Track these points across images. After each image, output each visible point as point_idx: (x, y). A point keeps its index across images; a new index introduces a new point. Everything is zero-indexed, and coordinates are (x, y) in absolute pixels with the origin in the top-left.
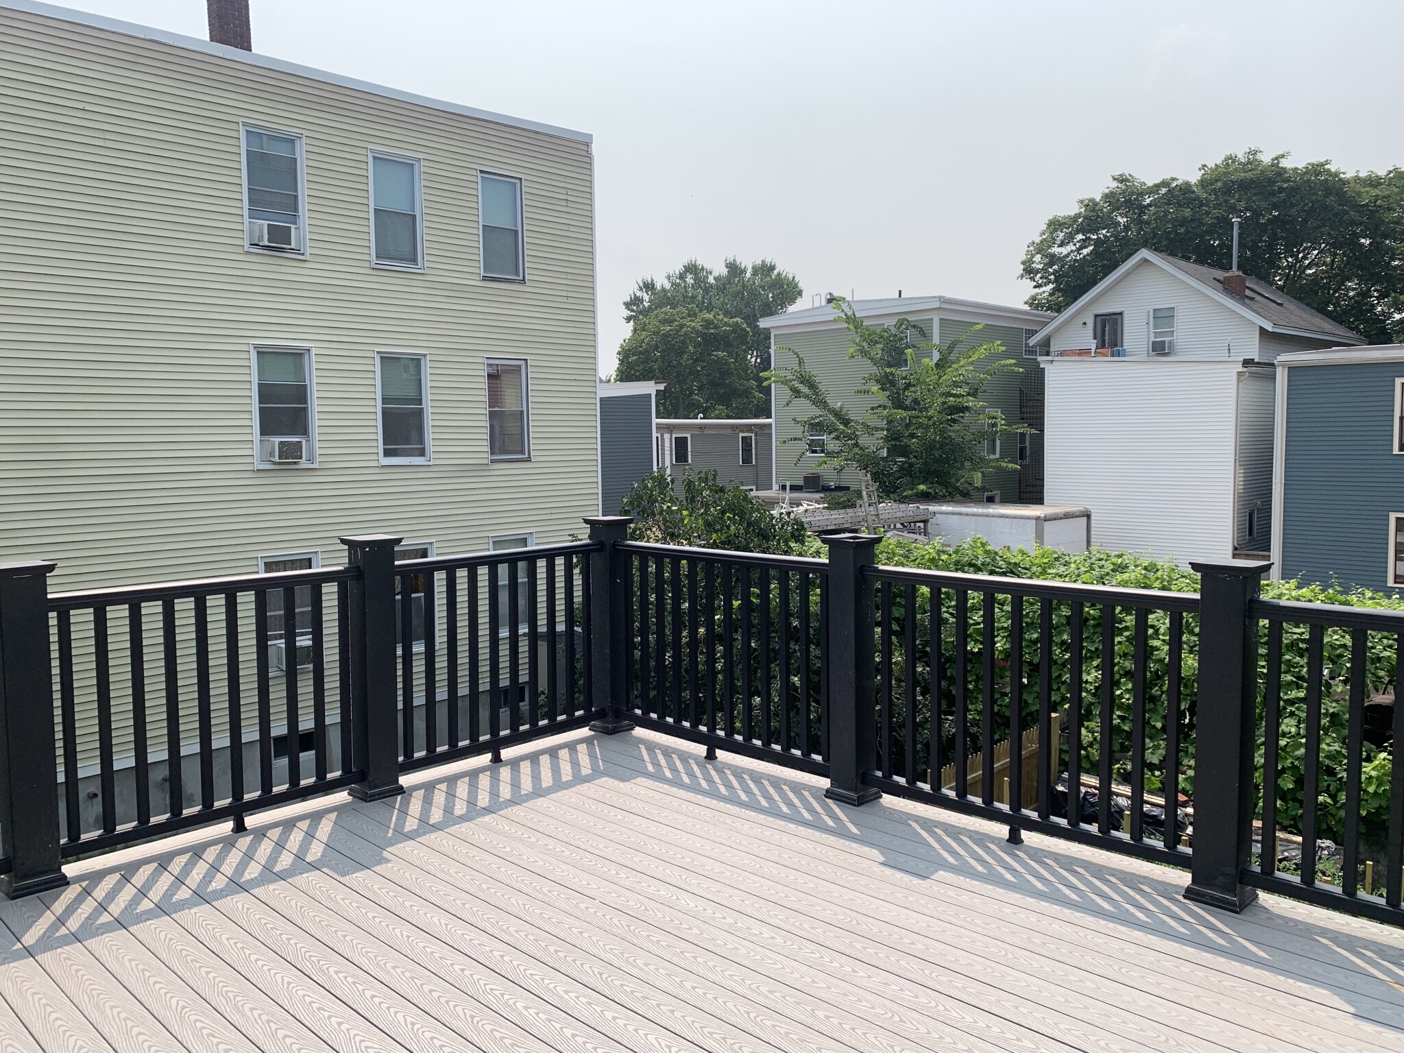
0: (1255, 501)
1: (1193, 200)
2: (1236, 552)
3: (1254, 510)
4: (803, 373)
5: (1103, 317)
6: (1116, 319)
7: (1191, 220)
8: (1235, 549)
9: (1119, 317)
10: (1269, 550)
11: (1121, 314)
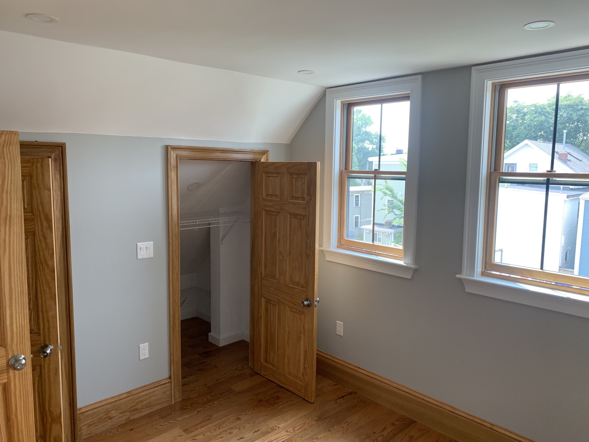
0: (568, 247)
1: (546, 112)
2: (560, 269)
3: (568, 251)
4: (388, 186)
5: (508, 165)
6: (514, 166)
7: (545, 121)
8: (560, 267)
9: (515, 165)
10: (573, 269)
11: (516, 164)
